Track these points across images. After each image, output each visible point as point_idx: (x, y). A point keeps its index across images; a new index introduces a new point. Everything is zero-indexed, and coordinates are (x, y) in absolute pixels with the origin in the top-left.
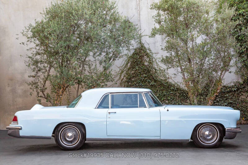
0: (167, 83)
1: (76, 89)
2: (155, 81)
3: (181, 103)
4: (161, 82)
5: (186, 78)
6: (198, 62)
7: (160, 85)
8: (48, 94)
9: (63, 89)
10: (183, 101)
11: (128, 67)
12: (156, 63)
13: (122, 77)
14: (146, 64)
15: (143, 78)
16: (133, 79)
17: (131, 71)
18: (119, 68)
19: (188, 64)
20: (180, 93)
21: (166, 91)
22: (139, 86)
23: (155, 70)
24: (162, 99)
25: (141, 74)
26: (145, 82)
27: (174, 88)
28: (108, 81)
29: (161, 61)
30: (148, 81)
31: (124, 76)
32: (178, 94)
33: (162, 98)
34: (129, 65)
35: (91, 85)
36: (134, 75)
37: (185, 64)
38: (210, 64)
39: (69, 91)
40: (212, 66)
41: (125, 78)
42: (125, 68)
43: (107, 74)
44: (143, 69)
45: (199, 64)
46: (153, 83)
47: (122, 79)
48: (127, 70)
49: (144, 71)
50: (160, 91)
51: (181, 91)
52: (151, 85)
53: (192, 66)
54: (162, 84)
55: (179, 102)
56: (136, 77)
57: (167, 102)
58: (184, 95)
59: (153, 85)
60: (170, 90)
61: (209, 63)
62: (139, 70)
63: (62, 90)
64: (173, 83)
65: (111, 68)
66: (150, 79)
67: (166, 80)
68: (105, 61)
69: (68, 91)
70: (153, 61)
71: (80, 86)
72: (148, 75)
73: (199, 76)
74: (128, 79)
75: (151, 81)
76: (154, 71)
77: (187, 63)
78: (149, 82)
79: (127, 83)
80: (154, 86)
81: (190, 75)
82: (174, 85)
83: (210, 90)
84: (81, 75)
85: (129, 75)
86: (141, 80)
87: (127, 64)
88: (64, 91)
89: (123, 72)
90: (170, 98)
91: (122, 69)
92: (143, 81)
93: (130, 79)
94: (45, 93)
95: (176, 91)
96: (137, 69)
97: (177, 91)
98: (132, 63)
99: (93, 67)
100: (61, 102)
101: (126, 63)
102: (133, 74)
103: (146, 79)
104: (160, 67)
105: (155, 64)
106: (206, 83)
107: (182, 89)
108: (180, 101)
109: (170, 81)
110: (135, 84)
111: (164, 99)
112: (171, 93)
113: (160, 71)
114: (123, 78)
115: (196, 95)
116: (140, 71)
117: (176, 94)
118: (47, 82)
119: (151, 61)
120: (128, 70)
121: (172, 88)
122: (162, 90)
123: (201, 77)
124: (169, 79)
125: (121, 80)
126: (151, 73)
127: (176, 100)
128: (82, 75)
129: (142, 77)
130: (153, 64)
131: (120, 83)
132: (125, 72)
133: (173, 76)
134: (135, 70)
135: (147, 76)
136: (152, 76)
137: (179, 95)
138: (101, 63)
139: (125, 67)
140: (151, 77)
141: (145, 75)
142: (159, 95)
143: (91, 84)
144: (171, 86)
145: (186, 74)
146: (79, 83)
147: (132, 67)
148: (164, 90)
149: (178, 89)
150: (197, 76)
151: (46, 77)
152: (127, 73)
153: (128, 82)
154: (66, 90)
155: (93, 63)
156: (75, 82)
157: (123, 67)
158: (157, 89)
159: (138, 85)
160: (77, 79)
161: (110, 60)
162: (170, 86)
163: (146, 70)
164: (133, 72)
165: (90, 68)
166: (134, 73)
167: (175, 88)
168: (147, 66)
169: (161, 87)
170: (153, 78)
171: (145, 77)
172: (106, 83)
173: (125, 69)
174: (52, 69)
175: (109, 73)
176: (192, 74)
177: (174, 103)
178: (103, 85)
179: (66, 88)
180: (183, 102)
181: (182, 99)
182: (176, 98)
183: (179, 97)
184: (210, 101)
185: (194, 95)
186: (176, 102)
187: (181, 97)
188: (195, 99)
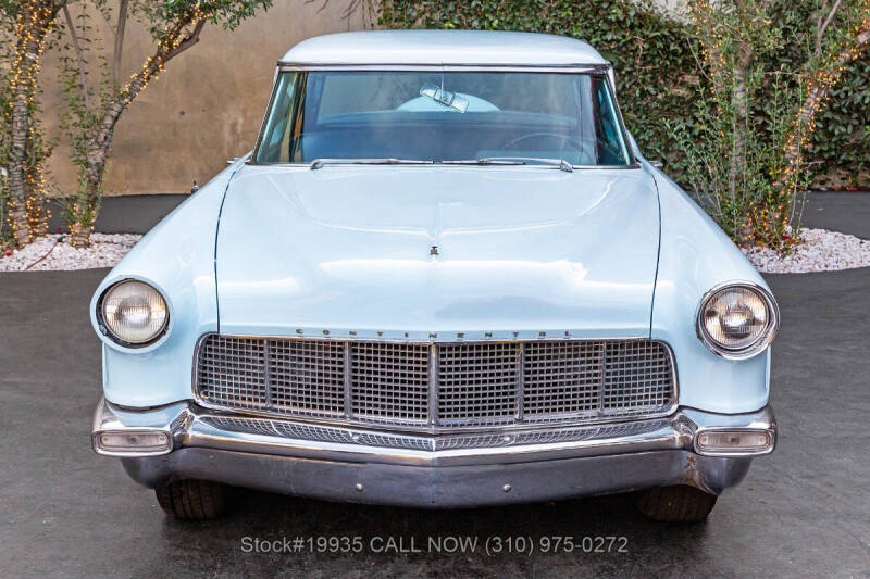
1: (109, 18)
3: (655, 86)
10: (665, 78)
20: (652, 41)
21: (587, 28)
27: (625, 12)
32: (641, 45)
50: (554, 30)
51: (660, 28)
55: (644, 81)
58: (672, 47)
60: (606, 21)
71: (129, 4)
80: (528, 2)
83: (819, 34)
88: (45, 27)
95: (632, 27)
97: (641, 27)
107: (663, 19)
108: (652, 78)
112: (609, 36)
115: (745, 61)
117: (631, 41)
121: (616, 13)
122: (566, 24)
127: (629, 73)
137: (646, 46)
144: (611, 4)
148: (576, 20)
149: (644, 20)
158: (544, 15)
162: (605, 5)
167: (632, 14)
169: (560, 7)
180: (666, 84)
181: (661, 66)
182: (632, 66)
183: (649, 59)
184: (817, 95)
185: (737, 59)
186: (630, 80)
187: (657, 60)
188: (739, 82)
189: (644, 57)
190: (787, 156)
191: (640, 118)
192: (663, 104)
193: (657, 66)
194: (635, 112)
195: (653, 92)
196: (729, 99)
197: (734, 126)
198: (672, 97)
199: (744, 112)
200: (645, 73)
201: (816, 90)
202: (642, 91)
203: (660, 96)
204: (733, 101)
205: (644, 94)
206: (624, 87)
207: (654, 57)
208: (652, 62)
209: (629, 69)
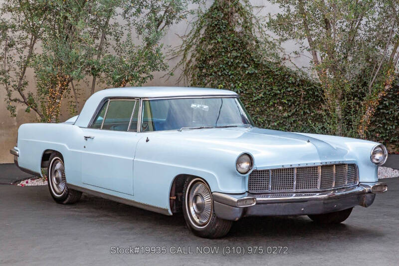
0: (281, 69)
1: (88, 85)
2: (257, 66)
3: (310, 110)
4: (268, 68)
5: (319, 59)
6: (344, 27)
7: (266, 74)
8: (30, 95)
9: (62, 85)
10: (314, 107)
11: (201, 36)
12: (259, 28)
13: (188, 58)
14: (238, 29)
15: (232, 60)
16: (211, 62)
17: (207, 46)
18: (182, 37)
19: (324, 30)
20: (307, 91)
21: (279, 86)
22: (222, 75)
23: (257, 42)
24: (271, 103)
25: (227, 52)
26: (235, 68)
27: (295, 79)
28: (154, 68)
29: (266, 25)
30: (241, 65)
31: (193, 56)
32: (303, 93)
33: (270, 100)
34: (202, 31)
35: (118, 77)
36: (213, 53)
37: (317, 30)
38: (371, 30)
39: (74, 90)
40: (375, 33)
41: (194, 59)
42: (194, 38)
43: (152, 55)
44: (232, 41)
45: (348, 30)
46: (251, 70)
47: (187, 61)
48: (198, 43)
49: (233, 45)
50: (265, 87)
51: (310, 86)
52: (248, 73)
53: (332, 35)
54: (269, 73)
55: (305, 108)
56: (216, 57)
57: (281, 108)
58: (316, 94)
59: (252, 74)
60: (287, 83)
61: (368, 29)
62: (223, 43)
63: (61, 88)
64: (294, 69)
65: (160, 42)
66: (246, 63)
67: (279, 63)
68: (148, 26)
69: (72, 89)
70: (252, 24)
71: (97, 79)
72: (241, 54)
73: (346, 58)
74: (200, 61)
75: (249, 66)
76: (255, 43)
77: (321, 28)
78: (245, 67)
79: (198, 69)
80: (254, 75)
81: (327, 55)
82: (295, 74)
83: (370, 86)
84: (99, 57)
85: (202, 54)
86: (227, 63)
87: (198, 31)
88: (64, 89)
89: (189, 47)
90: (288, 100)
91: (188, 41)
92: (230, 66)
93: (204, 62)
94: (25, 93)
95: (298, 85)
96: (219, 40)
97: (302, 85)
98: (208, 28)
99: (123, 39)
100: (57, 112)
101: (195, 27)
102: (210, 50)
103: (237, 61)
104: (267, 36)
105: (257, 30)
106: (362, 69)
107: (312, 82)
108: (308, 107)
109: (288, 64)
110: (215, 73)
111: (274, 103)
112: (289, 89)
113: (267, 44)
114: (191, 60)
115: (339, 96)
116: (224, 46)
117: (298, 91)
118: (27, 68)
119: (249, 24)
120: (201, 42)
121: (291, 80)
122: (270, 84)
123: (350, 58)
124: (285, 61)
125: (185, 64)
126: (248, 48)
127: (298, 104)
128: (101, 56)
129: (228, 58)
130: (252, 29)
131: (184, 69)
132: (195, 47)
133: (293, 55)
134: (215, 43)
135: (239, 55)
136: (250, 55)
137: (305, 93)
138: (139, 31)
139: (195, 36)
140: (248, 56)
141: (234, 54)
142: (265, 94)
143: (119, 75)
144: (289, 76)
145: (319, 54)
146: (95, 72)
147: (209, 37)
148: (275, 83)
149: (304, 82)
150: (343, 56)
151: (26, 59)
152: (199, 48)
153: (201, 68)
154: (69, 87)
155: (123, 30)
156: (87, 71)
157: (189, 37)
158: (261, 81)
159: (220, 74)
160: (89, 64)
161: (159, 25)
162: (287, 77)
163: (237, 43)
164: (210, 47)
165: (117, 40)
166: (213, 49)
167: (298, 80)
168: (241, 35)
169: (268, 78)
170: (253, 60)
171: (236, 57)
172: (151, 73)
173: (194, 41)
174: (39, 43)
175: (157, 52)
176: (331, 53)
177: (294, 111)
178: (144, 78)
179: (69, 82)
180: (314, 109)
181: (312, 101)
182: (299, 102)
183: (306, 98)
184: (370, 110)
185: (336, 96)
186: (299, 108)
187: (310, 99)
188: (338, 105)
189: (304, 98)
190: (360, 134)
191: (304, 123)
192: (313, 117)
193: (310, 102)
194: (302, 121)
195: (309, 112)
196: (334, 112)
197: (337, 122)
198: (317, 114)
199: (340, 117)
200: (305, 104)
201: (369, 108)
202: (304, 112)
203: (312, 114)
204: (336, 113)
205: (305, 113)
206: (296, 110)
207: (308, 98)
208: (308, 100)
209: (298, 103)
